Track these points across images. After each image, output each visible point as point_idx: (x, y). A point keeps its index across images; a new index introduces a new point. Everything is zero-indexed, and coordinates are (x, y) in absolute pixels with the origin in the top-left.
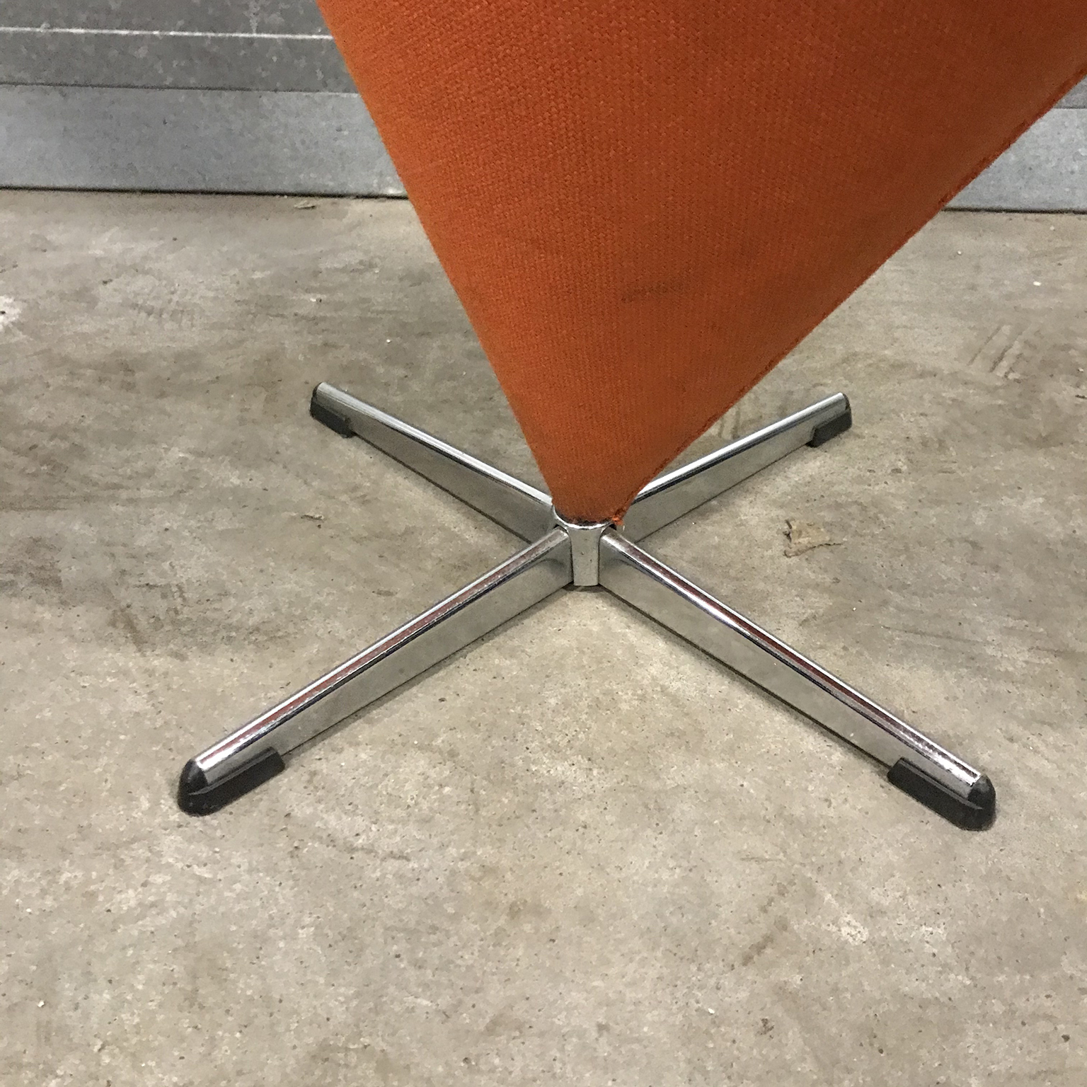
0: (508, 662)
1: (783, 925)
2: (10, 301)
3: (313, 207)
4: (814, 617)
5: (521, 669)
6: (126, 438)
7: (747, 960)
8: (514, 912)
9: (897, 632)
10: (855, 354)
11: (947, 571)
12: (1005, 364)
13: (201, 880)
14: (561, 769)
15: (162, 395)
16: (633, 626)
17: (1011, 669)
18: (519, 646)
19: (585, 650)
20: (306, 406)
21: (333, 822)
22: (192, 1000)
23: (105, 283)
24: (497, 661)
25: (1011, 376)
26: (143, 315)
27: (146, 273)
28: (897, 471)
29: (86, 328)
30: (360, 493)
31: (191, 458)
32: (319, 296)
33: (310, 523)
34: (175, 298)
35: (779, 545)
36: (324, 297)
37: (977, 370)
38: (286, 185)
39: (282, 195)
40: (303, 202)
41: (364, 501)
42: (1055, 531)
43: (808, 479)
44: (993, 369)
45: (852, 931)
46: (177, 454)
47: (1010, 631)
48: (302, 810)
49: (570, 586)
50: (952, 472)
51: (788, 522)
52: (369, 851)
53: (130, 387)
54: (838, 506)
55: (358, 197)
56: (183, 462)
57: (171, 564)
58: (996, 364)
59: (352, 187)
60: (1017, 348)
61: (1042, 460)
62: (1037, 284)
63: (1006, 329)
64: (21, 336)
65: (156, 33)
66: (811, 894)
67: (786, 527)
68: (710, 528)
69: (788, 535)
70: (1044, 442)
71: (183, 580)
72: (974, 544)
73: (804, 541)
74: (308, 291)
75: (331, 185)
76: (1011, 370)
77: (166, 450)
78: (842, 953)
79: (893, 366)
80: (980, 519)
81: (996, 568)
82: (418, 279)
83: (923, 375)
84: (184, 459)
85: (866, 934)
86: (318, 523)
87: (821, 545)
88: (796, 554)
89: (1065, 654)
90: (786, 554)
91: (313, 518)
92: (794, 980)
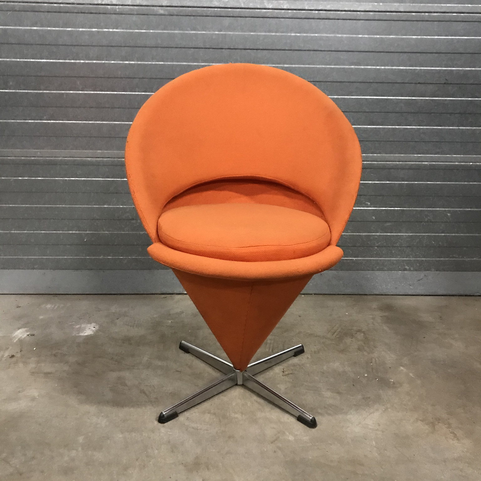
1: (279, 437)
2: (95, 324)
3: (166, 297)
4: (288, 387)
6: (133, 356)
7: (272, 443)
8: (229, 437)
9: (305, 390)
10: (301, 332)
11: (317, 378)
12: (336, 334)
13: (170, 435)
14: (236, 416)
15: (139, 346)
17: (327, 396)
19: (240, 395)
20: (178, 346)
21: (194, 425)
22: (173, 451)
23: (117, 319)
25: (337, 336)
26: (129, 327)
27: (127, 316)
29: (116, 330)
31: (149, 360)
32: (171, 321)
34: (136, 322)
35: (281, 374)
36: (173, 321)
37: (329, 335)
38: (159, 292)
39: (157, 294)
40: (163, 296)
41: (189, 367)
42: (341, 370)
44: (333, 335)
45: (291, 438)
46: (145, 359)
47: (328, 389)
48: (187, 423)
49: (237, 385)
50: (320, 358)
51: (283, 369)
52: (201, 429)
53: (131, 344)
54: (294, 366)
55: (177, 294)
56: (147, 360)
58: (334, 334)
59: (175, 292)
60: (339, 330)
61: (341, 355)
62: (347, 314)
63: (337, 325)
64: (100, 333)
65: (130, 257)
66: (284, 433)
67: (283, 370)
69: (283, 372)
70: (342, 351)
72: (323, 373)
73: (287, 373)
74: (168, 319)
75: (170, 292)
77: (143, 358)
78: (289, 441)
79: (309, 334)
80: (325, 368)
81: (327, 377)
82: (195, 315)
83: (316, 336)
84: (148, 360)
85: (294, 439)
86: (180, 372)
87: (290, 374)
88: (285, 376)
89: (339, 393)
90: (283, 376)
91: (178, 371)
92: (280, 445)
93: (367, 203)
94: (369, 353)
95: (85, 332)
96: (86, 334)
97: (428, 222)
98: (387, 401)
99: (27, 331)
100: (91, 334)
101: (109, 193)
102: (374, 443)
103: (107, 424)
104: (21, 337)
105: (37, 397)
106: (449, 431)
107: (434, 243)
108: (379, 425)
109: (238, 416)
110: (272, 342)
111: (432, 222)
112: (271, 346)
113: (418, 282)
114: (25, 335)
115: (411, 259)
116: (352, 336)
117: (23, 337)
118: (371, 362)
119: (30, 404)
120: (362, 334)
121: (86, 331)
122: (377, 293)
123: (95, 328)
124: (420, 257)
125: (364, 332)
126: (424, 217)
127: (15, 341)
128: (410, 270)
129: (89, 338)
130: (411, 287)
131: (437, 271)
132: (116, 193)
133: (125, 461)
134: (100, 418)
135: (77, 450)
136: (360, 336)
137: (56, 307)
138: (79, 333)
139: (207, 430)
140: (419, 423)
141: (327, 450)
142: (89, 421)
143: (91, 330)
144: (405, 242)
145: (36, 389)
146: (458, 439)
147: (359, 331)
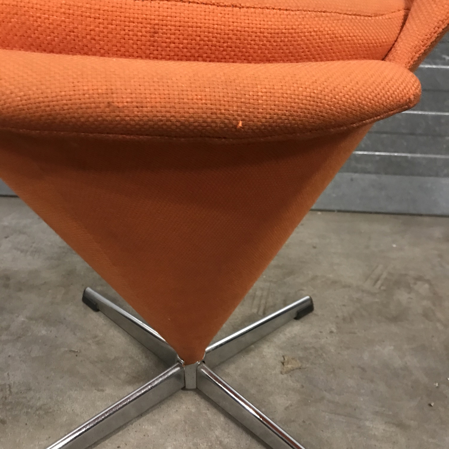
0: (151, 427)
4: (291, 406)
5: (157, 431)
9: (327, 413)
10: (317, 276)
11: (351, 383)
12: (379, 282)
15: (20, 290)
16: (210, 409)
17: (376, 433)
18: (157, 419)
19: (187, 421)
20: (81, 296)
23: (6, 238)
24: (146, 427)
25: (383, 288)
26: (19, 253)
27: (24, 233)
28: (332, 332)
30: (97, 339)
31: (27, 321)
33: (73, 353)
34: (34, 245)
35: (279, 367)
37: (367, 285)
41: (98, 343)
42: (398, 363)
43: (293, 335)
44: (374, 284)
46: (22, 319)
47: (376, 413)
49: (184, 389)
50: (355, 333)
51: (283, 357)
53: (7, 286)
54: (306, 349)
56: (23, 323)
57: (8, 374)
58: (376, 282)
60: (385, 275)
61: (394, 328)
62: (394, 246)
63: (381, 266)
67: (282, 359)
68: (249, 359)
69: (283, 363)
70: (395, 319)
71: (12, 382)
72: (363, 369)
73: (290, 366)
76: (382, 285)
77: (18, 317)
79: (332, 282)
80: (366, 356)
81: (372, 381)
83: (345, 287)
84: (24, 321)
86: (76, 354)
87: (297, 369)
88: (286, 373)
89: (401, 425)
90: (281, 373)
91: (74, 352)
93: (444, 56)
110: (265, 293)
112: (263, 301)
116: (409, 289)
120: (427, 286)
122: (439, 212)
125: (428, 281)
136: (423, 288)
147: (419, 279)
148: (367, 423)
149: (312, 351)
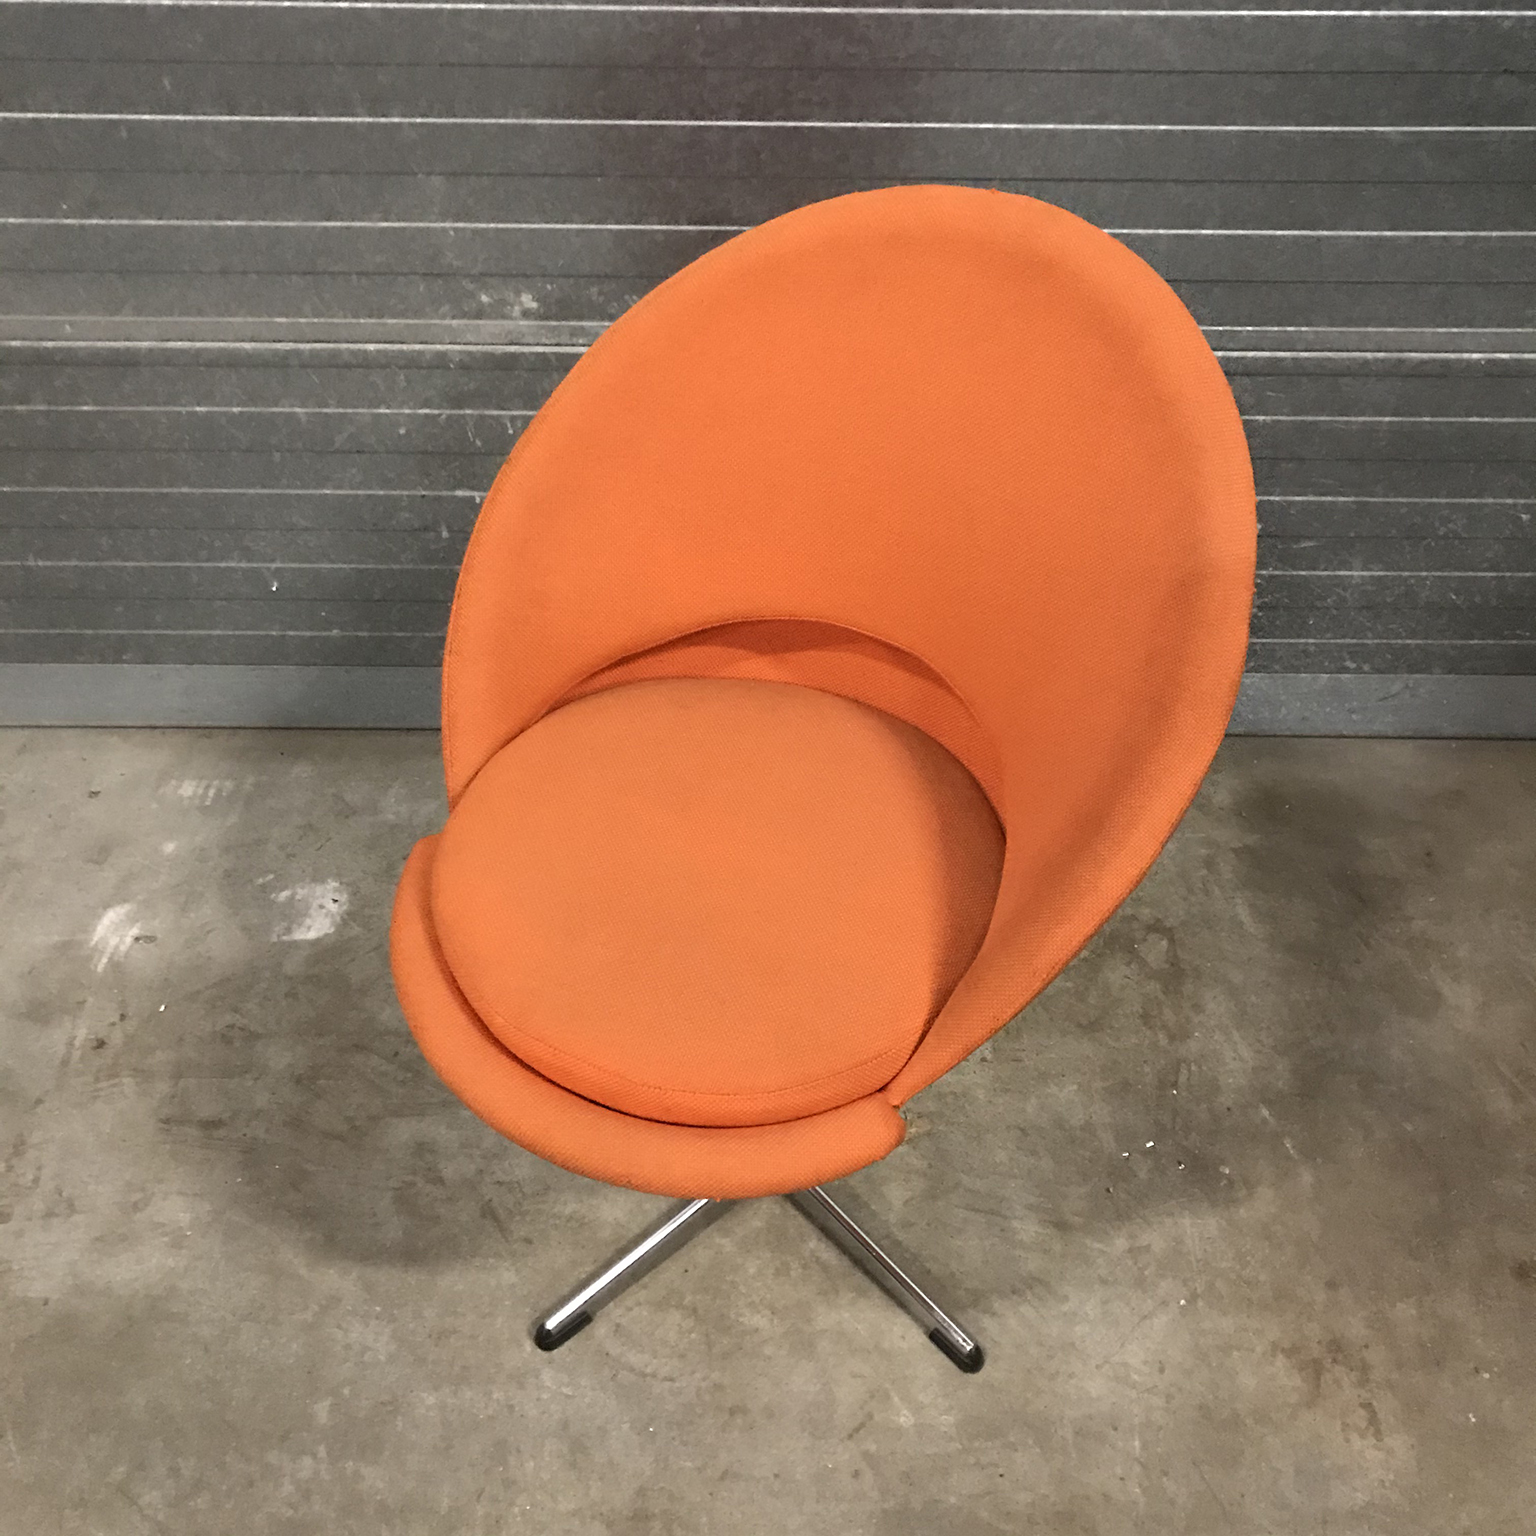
1: (870, 1416)
2: (337, 884)
4: (913, 1198)
5: (732, 1247)
7: (850, 1436)
8: (732, 1412)
9: (961, 1210)
13: (567, 1396)
17: (1025, 1238)
21: (635, 1358)
22: (573, 1465)
45: (905, 1419)
47: (1030, 1207)
48: (614, 1348)
52: (654, 1376)
54: (940, 1096)
57: (509, 1163)
64: (355, 929)
66: (888, 1397)
71: (520, 1177)
72: (1024, 1133)
73: (913, 1130)
78: (899, 1432)
80: (1031, 1107)
85: (913, 1421)
87: (924, 1135)
88: (907, 1143)
92: (873, 1448)
94: (1172, 1038)
95: (308, 921)
96: (312, 935)
97: (1445, 537)
98: (1198, 1261)
99: (132, 920)
100: (327, 935)
101: (334, 452)
102: (1137, 1443)
103: (393, 1347)
104: (117, 947)
105: (189, 1233)
106: (1359, 1396)
107: (1454, 597)
108: (1162, 1370)
109: (759, 1321)
111: (1460, 538)
113: (1380, 703)
114: (129, 940)
115: (1369, 642)
117: (123, 948)
118: (1175, 1085)
119: (171, 1262)
121: (310, 917)
123: (336, 905)
124: (1398, 636)
126: (1437, 524)
127: (100, 968)
128: (1358, 670)
129: (322, 950)
130: (1354, 717)
131: (1450, 673)
132: (358, 452)
133: (445, 1503)
134: (373, 1323)
135: (314, 1456)
137: (212, 793)
138: (288, 930)
139: (672, 1380)
140: (1281, 1360)
141: (1001, 1471)
142: (339, 1334)
143: (326, 915)
144: (1356, 595)
145: (180, 1193)
146: (1378, 1434)
148: (1016, 1224)
149: (950, 1099)
